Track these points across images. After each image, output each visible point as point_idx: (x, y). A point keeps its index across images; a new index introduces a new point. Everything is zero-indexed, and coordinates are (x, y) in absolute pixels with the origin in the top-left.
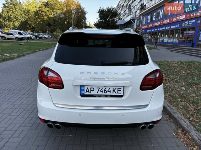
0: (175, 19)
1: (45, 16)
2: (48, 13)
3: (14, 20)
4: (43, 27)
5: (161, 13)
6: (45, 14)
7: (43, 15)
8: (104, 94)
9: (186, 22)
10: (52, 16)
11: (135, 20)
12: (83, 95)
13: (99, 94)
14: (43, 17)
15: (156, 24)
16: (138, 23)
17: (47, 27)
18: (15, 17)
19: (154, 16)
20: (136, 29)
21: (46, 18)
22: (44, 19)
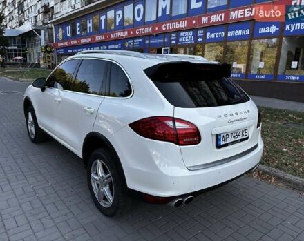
0: (113, 36)
5: (90, 25)
9: (129, 41)
11: (40, 30)
13: (232, 141)
15: (84, 41)
16: (47, 37)
19: (78, 29)
20: (46, 47)
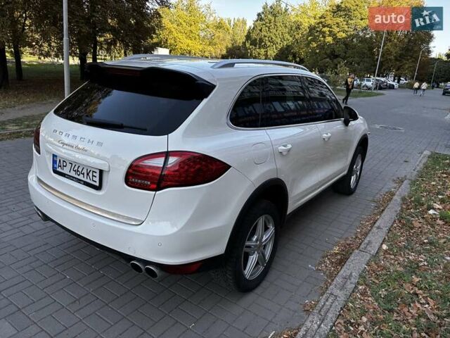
1: (329, 36)
2: (336, 30)
3: (268, 44)
4: (319, 60)
6: (329, 31)
7: (324, 32)
8: (77, 176)
10: (344, 35)
12: (55, 172)
14: (324, 37)
17: (328, 59)
18: (272, 38)
21: (329, 39)
22: (324, 41)
